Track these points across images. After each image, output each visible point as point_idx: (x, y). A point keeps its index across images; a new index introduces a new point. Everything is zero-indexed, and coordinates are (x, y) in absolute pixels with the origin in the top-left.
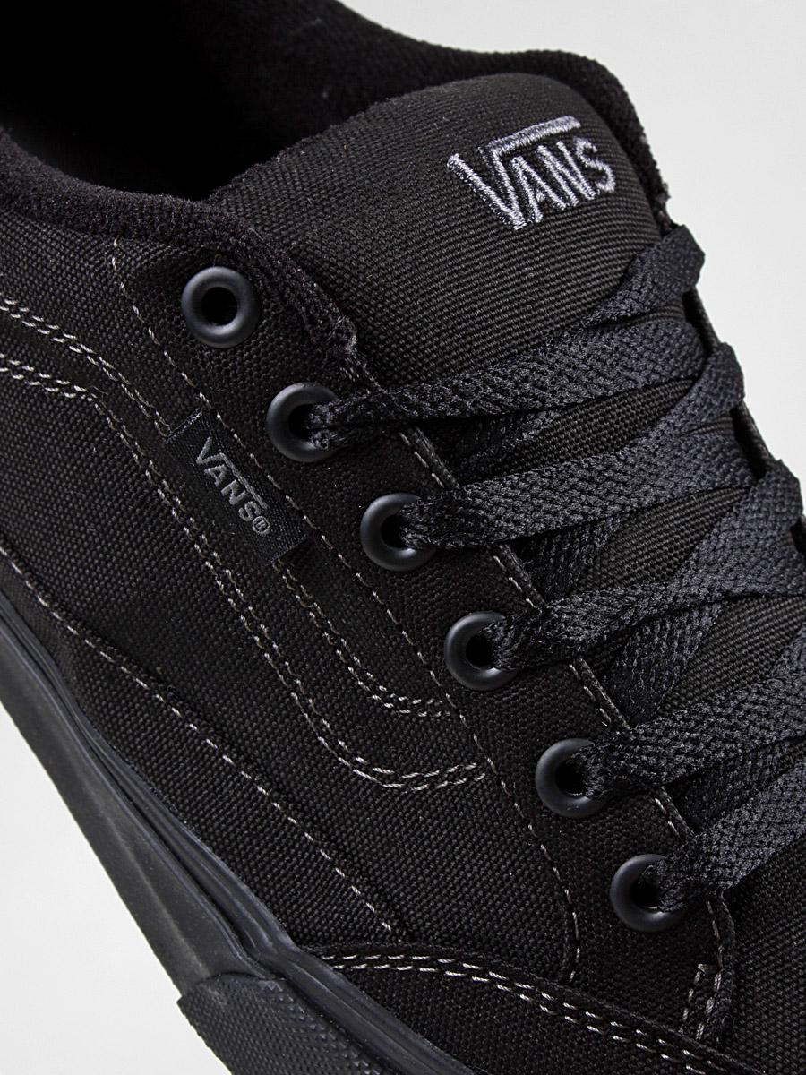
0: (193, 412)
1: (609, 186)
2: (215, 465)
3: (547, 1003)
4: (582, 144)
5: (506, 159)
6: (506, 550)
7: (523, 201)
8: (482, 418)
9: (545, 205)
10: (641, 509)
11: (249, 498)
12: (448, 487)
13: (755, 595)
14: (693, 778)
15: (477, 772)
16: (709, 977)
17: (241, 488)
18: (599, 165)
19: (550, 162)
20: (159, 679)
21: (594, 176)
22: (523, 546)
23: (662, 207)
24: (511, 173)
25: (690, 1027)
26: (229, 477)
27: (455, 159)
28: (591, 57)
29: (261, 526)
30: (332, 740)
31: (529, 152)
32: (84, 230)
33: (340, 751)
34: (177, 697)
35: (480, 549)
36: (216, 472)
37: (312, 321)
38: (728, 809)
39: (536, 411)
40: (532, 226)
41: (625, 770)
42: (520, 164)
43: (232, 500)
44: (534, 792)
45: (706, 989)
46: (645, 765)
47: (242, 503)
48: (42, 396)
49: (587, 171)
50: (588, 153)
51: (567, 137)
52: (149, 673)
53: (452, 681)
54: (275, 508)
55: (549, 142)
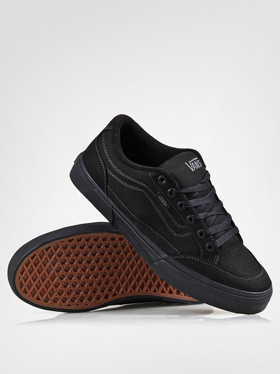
0: (158, 192)
1: (201, 166)
2: (161, 198)
3: (199, 260)
4: (198, 161)
5: (191, 163)
6: (194, 208)
7: (193, 168)
8: (190, 193)
9: (195, 168)
10: (207, 204)
11: (165, 202)
12: (187, 200)
13: (220, 214)
14: (215, 234)
15: (190, 234)
16: (217, 257)
17: (164, 201)
18: (200, 163)
19: (195, 163)
20: (149, 225)
21: (200, 165)
22: (195, 207)
23: (205, 168)
24: (192, 164)
25: (215, 262)
26: (162, 199)
27: (186, 163)
28: (195, 150)
29: (166, 205)
30: (172, 231)
31: (193, 162)
32: (145, 171)
33: (173, 232)
34: (151, 227)
35: (191, 208)
36: (161, 199)
37: (173, 181)
38: (219, 238)
39: (196, 192)
40: (194, 171)
41: (207, 233)
42: (192, 163)
43: (162, 202)
44: (197, 236)
45: (217, 258)
46: (209, 232)
47: (163, 203)
48: (136, 191)
49: (199, 164)
50: (199, 162)
51: (197, 160)
52: (148, 224)
53: (188, 223)
54: (168, 203)
55: (195, 161)
